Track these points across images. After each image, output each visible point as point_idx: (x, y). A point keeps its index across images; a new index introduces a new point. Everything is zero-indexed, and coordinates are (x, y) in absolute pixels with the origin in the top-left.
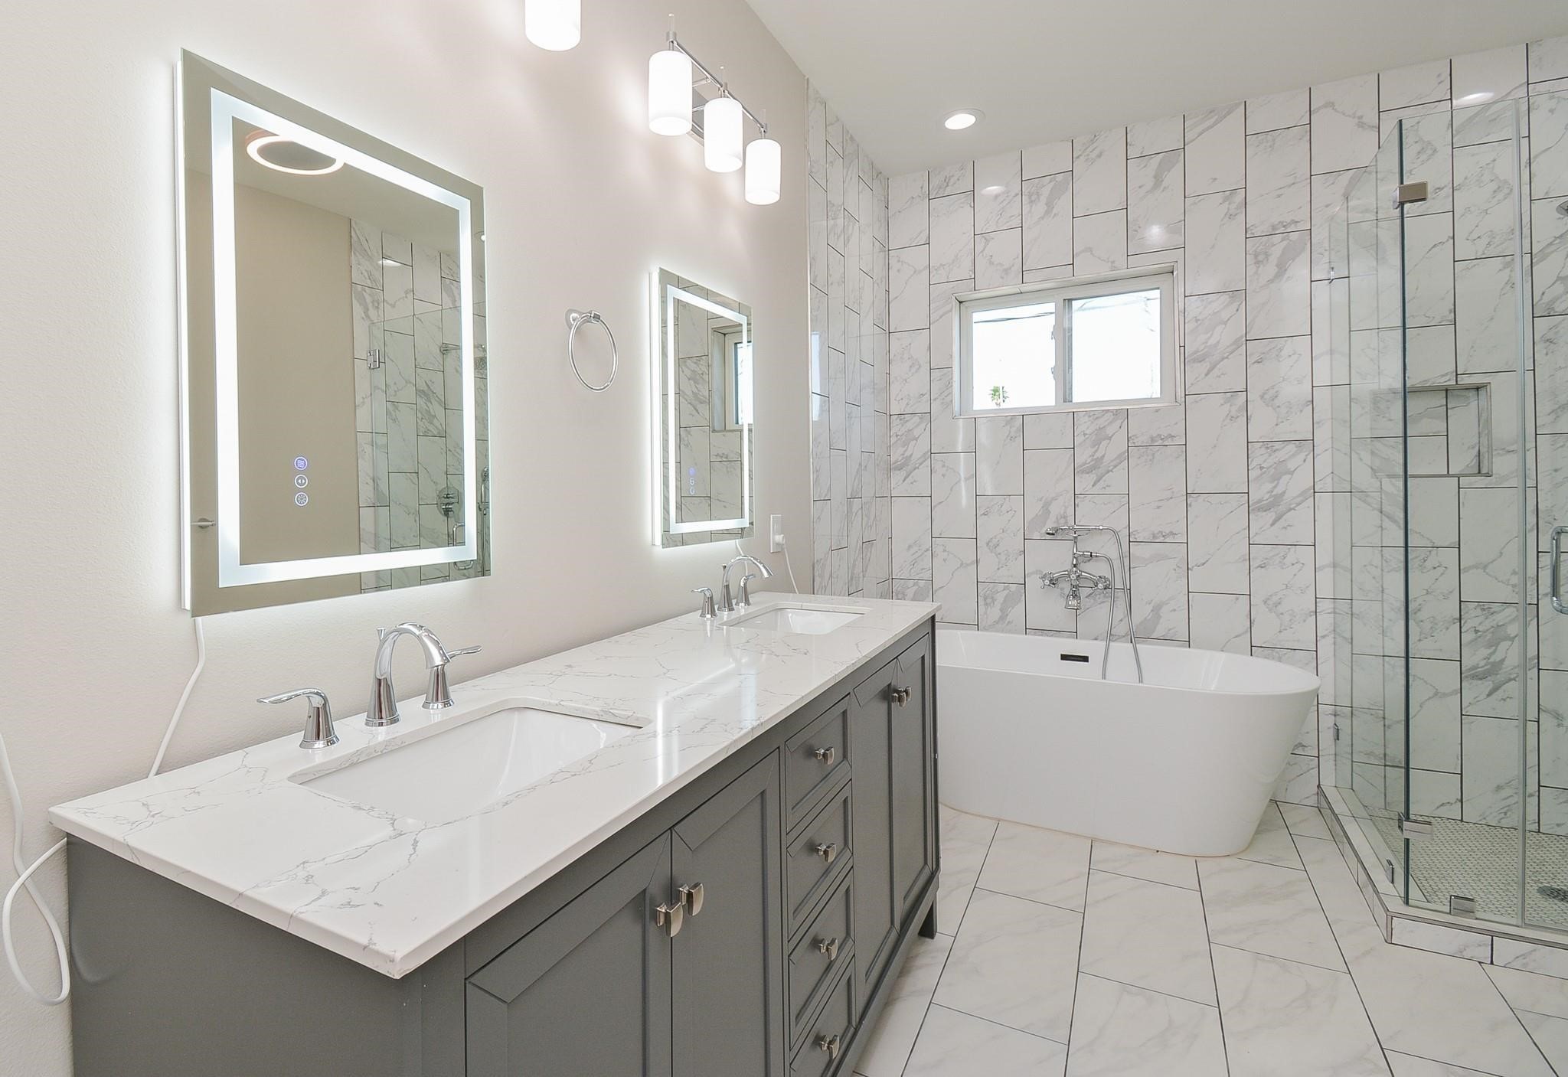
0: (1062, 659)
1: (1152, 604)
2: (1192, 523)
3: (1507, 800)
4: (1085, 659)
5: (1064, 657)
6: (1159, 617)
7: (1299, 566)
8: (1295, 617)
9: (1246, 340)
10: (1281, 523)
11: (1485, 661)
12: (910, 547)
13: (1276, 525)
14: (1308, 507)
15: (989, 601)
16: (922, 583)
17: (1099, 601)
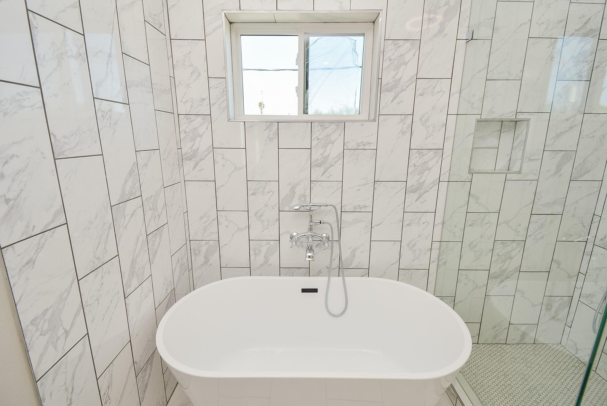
0: (302, 292)
1: (351, 249)
2: (376, 199)
3: (496, 332)
4: (315, 291)
5: (304, 291)
6: (355, 256)
7: (427, 224)
8: (421, 252)
9: (417, 78)
10: (421, 200)
11: (499, 269)
12: (201, 218)
13: (418, 201)
14: (435, 190)
15: (257, 252)
16: (212, 243)
17: (322, 249)
